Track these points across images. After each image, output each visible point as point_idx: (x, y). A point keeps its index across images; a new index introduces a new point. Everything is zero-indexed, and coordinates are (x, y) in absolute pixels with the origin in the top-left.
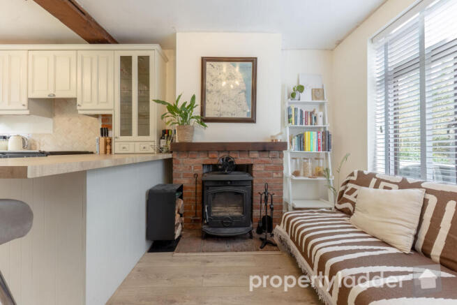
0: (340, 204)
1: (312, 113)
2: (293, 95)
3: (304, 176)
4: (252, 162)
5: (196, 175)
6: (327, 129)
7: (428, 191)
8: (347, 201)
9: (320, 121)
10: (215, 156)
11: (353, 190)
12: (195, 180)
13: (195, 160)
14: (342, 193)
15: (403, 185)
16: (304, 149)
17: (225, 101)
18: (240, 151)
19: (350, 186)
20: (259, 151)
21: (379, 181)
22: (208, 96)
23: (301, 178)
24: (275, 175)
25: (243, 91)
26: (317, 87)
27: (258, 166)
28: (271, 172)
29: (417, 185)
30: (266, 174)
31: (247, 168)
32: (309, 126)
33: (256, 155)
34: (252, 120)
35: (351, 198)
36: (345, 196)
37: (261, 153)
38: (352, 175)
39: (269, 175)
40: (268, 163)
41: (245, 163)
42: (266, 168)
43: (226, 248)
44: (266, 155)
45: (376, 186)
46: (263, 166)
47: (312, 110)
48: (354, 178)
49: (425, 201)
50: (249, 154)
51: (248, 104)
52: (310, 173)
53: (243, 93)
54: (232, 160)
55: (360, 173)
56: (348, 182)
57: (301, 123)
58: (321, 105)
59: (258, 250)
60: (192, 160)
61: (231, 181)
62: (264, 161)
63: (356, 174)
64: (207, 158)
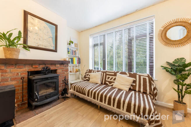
0: (85, 79)
1: (75, 51)
2: (70, 44)
3: (73, 72)
4: (56, 68)
5: (22, 78)
6: (79, 57)
7: (102, 72)
8: (87, 77)
9: (77, 54)
10: (37, 66)
11: (88, 74)
12: (21, 81)
13: (22, 70)
14: (85, 76)
15: (98, 71)
16: (73, 63)
17: (41, 39)
18: (51, 64)
19: (87, 73)
20: (60, 64)
21: (94, 71)
22: (29, 34)
23: (72, 73)
24: (66, 73)
25: (51, 37)
26: (76, 43)
27: (59, 70)
28: (64, 72)
29: (100, 71)
30: (62, 73)
31: (55, 71)
32: (74, 55)
33: (59, 66)
34: (55, 51)
35: (88, 76)
36: (86, 76)
37: (61, 65)
38: (87, 70)
39: (64, 73)
40: (63, 68)
41: (54, 69)
42: (63, 71)
43: (49, 107)
44: (62, 65)
45: (93, 72)
46: (61, 70)
47: (75, 50)
48: (88, 71)
49: (102, 74)
50: (55, 65)
51: (54, 44)
52: (75, 72)
53: (51, 38)
54: (49, 68)
55: (89, 70)
56: (86, 72)
57: (72, 54)
58: (77, 49)
59: (64, 101)
60: (18, 70)
61: (50, 77)
62: (62, 68)
63: (88, 70)
64: (32, 68)
